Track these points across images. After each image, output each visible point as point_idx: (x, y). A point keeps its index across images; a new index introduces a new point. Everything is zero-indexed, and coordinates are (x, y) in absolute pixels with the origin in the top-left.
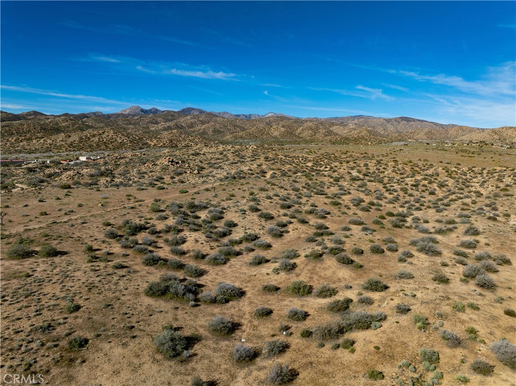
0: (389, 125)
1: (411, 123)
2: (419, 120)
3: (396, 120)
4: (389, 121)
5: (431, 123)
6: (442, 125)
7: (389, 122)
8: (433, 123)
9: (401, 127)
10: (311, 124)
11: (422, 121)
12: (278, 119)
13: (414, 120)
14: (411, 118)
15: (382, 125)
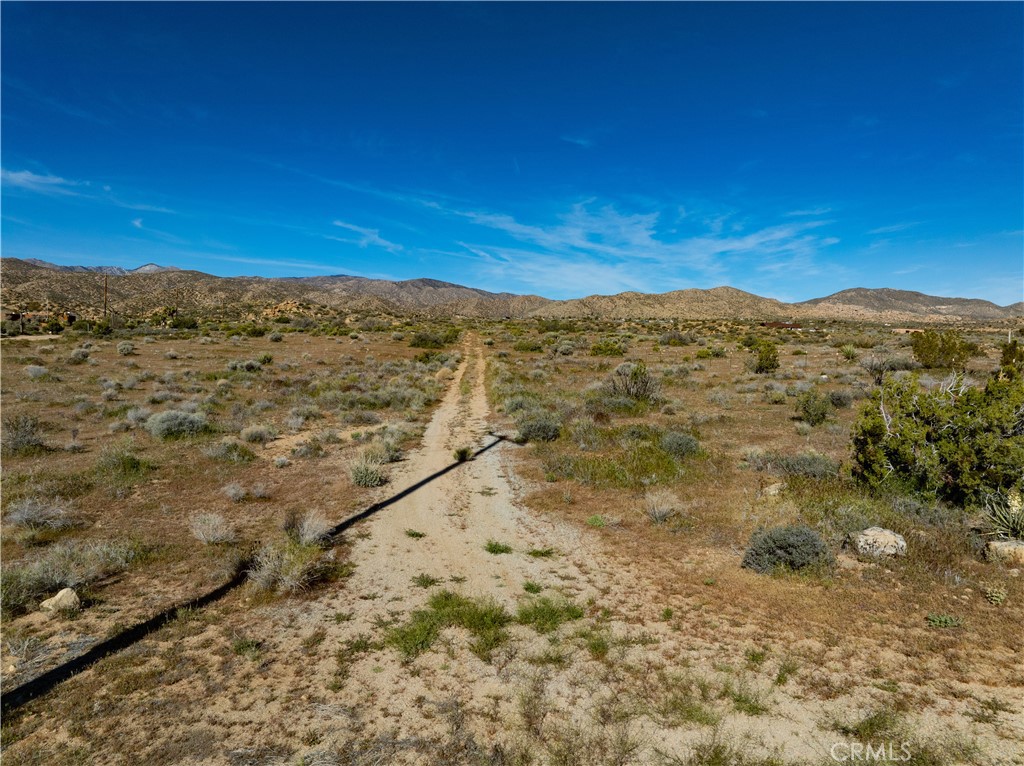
0: (403, 294)
1: (440, 290)
2: (453, 285)
3: (413, 283)
4: (402, 285)
5: (474, 289)
6: (490, 295)
7: (402, 287)
8: (476, 290)
9: (425, 296)
10: (263, 287)
11: (458, 287)
12: (188, 277)
13: (444, 285)
14: (439, 281)
15: (391, 292)
